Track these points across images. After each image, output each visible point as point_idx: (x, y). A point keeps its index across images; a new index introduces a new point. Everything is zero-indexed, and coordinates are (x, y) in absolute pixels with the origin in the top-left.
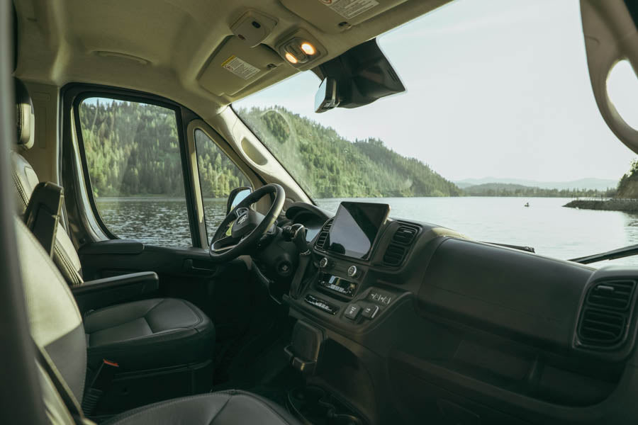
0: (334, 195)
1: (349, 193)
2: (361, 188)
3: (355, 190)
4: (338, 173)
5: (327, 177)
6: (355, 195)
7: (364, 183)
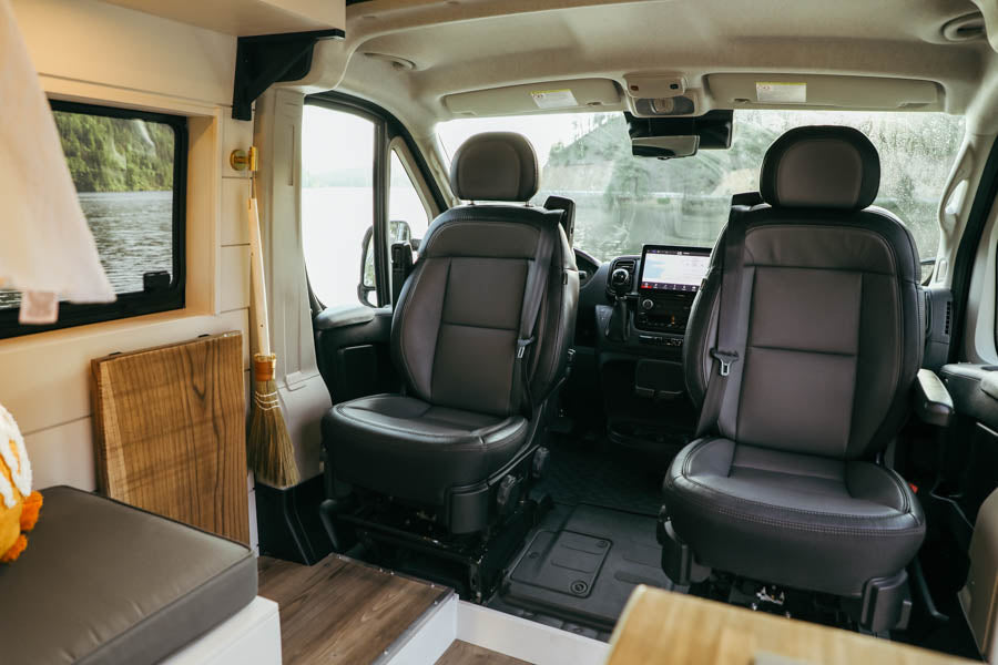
0: (98, 188)
1: (127, 183)
2: (147, 175)
3: (136, 178)
4: (99, 145)
5: (79, 154)
6: (137, 186)
7: (151, 166)
